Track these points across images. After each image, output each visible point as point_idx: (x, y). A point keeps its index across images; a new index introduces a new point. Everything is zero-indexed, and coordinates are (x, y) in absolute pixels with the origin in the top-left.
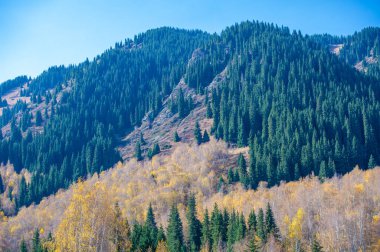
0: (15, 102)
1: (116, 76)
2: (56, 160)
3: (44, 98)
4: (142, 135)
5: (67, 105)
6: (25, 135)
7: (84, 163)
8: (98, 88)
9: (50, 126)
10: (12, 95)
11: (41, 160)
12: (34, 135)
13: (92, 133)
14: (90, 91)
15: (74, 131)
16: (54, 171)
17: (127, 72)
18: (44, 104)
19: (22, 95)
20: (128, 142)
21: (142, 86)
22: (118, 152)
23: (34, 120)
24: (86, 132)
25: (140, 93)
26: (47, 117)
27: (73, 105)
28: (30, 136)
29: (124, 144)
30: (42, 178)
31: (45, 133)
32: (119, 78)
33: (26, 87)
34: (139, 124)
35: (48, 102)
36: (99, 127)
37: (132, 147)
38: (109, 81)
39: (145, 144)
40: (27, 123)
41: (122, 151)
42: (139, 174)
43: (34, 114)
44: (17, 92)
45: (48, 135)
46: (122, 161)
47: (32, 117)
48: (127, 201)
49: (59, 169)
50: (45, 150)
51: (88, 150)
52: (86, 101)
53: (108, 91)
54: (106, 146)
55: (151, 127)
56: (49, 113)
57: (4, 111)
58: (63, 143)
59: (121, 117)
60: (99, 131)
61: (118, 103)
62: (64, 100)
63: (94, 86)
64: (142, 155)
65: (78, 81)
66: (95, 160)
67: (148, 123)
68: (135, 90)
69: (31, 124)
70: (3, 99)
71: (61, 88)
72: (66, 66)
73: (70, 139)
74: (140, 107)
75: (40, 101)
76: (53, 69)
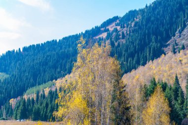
0: (113, 29)
1: (161, 12)
2: (132, 55)
3: (126, 25)
4: (176, 41)
5: (137, 28)
6: (116, 44)
7: (146, 56)
8: (152, 19)
9: (129, 39)
10: (111, 26)
11: (124, 55)
12: (121, 44)
13: (150, 41)
14: (148, 20)
15: (140, 40)
16: (130, 61)
17: (167, 10)
18: (126, 28)
19: (116, 26)
20: (169, 45)
21: (175, 16)
22: (163, 50)
23: (121, 37)
24: (147, 41)
25: (174, 20)
26: (127, 34)
27: (140, 28)
28: (119, 44)
29: (166, 46)
30: (124, 64)
31: (126, 42)
32: (163, 13)
33: (118, 21)
34: (174, 35)
35: (127, 27)
36: (153, 38)
37: (171, 47)
38: (158, 14)
39: (177, 45)
40: (117, 38)
41: (165, 49)
42: (173, 59)
43: (121, 34)
44: (114, 24)
45: (127, 43)
46: (165, 54)
47: (120, 35)
48: (165, 74)
49: (133, 59)
50: (126, 51)
51: (148, 50)
52: (146, 25)
53: (157, 20)
54: (157, 47)
55: (180, 37)
56: (128, 32)
57: (108, 33)
58: (135, 47)
59: (164, 32)
60: (153, 40)
61: (163, 25)
62: (135, 25)
63: (150, 17)
64: (176, 51)
65: (142, 15)
66: (151, 55)
67: (179, 34)
68: (171, 18)
69: (119, 39)
70: (107, 28)
71: (134, 20)
72: (137, 10)
73: (138, 44)
74: (174, 26)
75: (124, 27)
76: (130, 12)
